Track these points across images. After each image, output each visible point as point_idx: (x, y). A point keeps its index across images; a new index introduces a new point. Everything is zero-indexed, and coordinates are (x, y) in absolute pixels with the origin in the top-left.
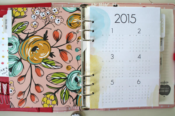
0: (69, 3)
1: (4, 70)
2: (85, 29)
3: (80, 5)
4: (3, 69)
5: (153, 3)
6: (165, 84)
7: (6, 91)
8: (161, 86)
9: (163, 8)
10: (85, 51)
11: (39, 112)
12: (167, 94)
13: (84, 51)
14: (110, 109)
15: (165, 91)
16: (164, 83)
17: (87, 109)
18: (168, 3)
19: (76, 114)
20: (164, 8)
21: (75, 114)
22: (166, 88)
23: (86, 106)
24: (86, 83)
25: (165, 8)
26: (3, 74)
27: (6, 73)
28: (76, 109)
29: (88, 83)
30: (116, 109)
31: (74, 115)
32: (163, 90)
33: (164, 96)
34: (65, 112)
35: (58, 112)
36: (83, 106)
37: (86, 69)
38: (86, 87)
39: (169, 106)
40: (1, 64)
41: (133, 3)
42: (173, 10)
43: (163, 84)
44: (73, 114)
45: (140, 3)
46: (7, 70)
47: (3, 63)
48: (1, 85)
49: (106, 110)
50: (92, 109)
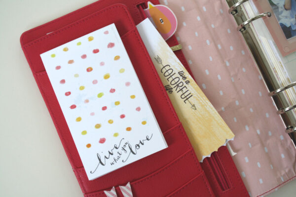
1: (112, 154)
4: (110, 153)
26: (112, 164)
27: (119, 158)
40: (101, 144)
46: (120, 150)
47: (102, 141)
48: (115, 193)
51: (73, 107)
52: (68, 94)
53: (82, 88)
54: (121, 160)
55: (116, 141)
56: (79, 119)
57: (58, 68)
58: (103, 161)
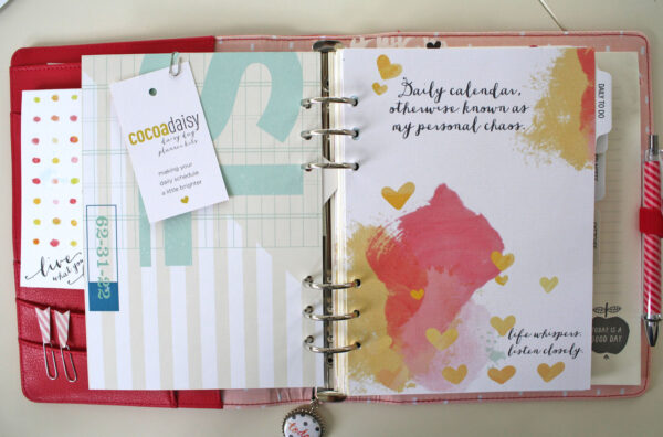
0: (274, 37)
1: (59, 267)
2: (331, 129)
3: (315, 41)
4: (57, 264)
5: (566, 33)
6: (610, 315)
7: (66, 336)
8: (597, 322)
9: (604, 50)
10: (329, 200)
11: (177, 407)
12: (617, 348)
13: (326, 200)
14: (415, 399)
15: (609, 339)
16: (606, 310)
17: (339, 399)
18: (621, 32)
19: (303, 414)
20: (608, 48)
21: (298, 417)
22: (613, 330)
23: (335, 389)
24: (334, 309)
25: (611, 50)
26: (55, 279)
27: (66, 275)
28: (301, 398)
29: (340, 309)
30: (439, 400)
31: (294, 418)
32: (603, 334)
33: (606, 357)
34: (263, 407)
35: (238, 407)
36: (326, 390)
37: (336, 262)
38: (334, 322)
39: (622, 392)
40: (51, 247)
41: (498, 33)
42: (640, 56)
43: (603, 315)
44: (293, 415)
45: (523, 33)
46: (71, 265)
47: (54, 243)
48: (48, 317)
49: (403, 402)
50: (355, 399)
51: (36, 181)
52: (36, 161)
53: (56, 161)
54: (66, 279)
55: (71, 252)
56: (37, 201)
57: (37, 119)
58: (45, 269)
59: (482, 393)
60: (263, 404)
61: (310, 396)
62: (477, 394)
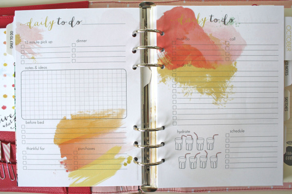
0: (119, 2)
2: (149, 45)
3: (140, 3)
4: (5, 118)
7: (9, 157)
8: (289, 149)
13: (146, 85)
14: (193, 190)
17: (153, 190)
23: (151, 185)
24: (150, 142)
26: (4, 126)
27: (9, 124)
28: (133, 190)
30: (206, 190)
36: (146, 185)
38: (150, 149)
40: (2, 110)
43: (291, 146)
46: (12, 119)
47: (4, 108)
49: (187, 192)
50: (161, 190)
53: (5, 65)
55: (12, 112)
59: (228, 187)
60: (113, 192)
61: (137, 189)
62: (226, 187)
